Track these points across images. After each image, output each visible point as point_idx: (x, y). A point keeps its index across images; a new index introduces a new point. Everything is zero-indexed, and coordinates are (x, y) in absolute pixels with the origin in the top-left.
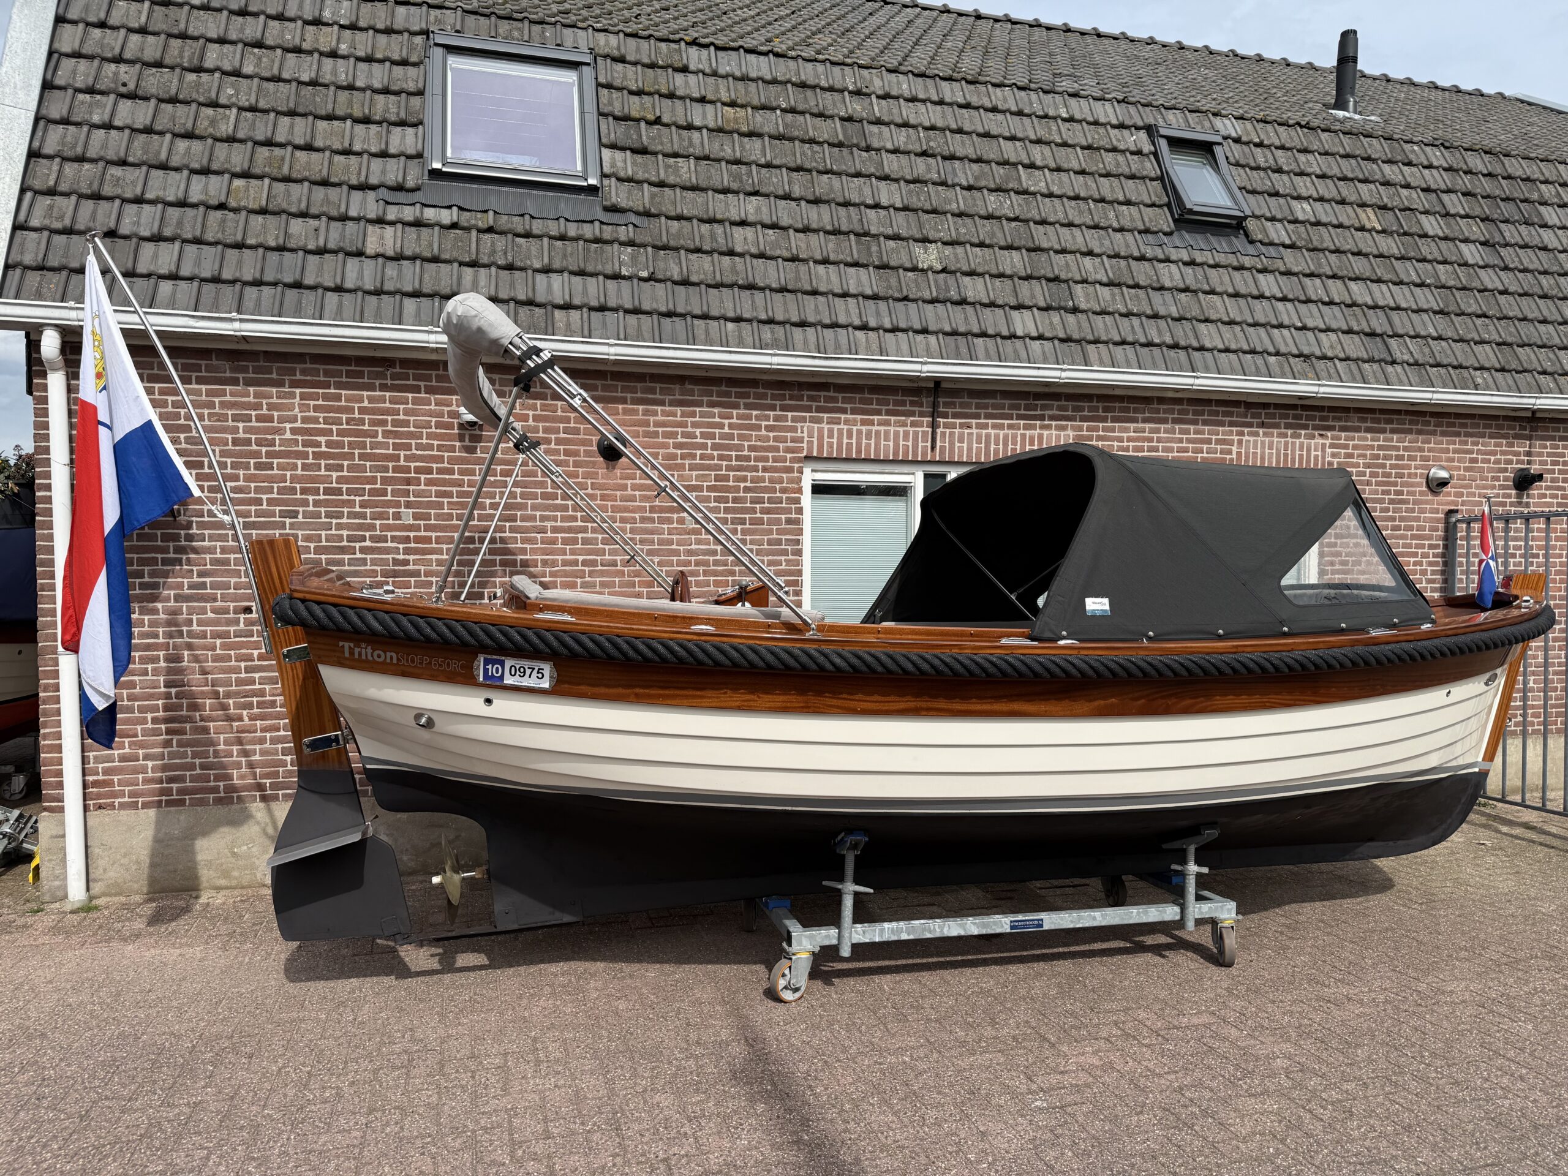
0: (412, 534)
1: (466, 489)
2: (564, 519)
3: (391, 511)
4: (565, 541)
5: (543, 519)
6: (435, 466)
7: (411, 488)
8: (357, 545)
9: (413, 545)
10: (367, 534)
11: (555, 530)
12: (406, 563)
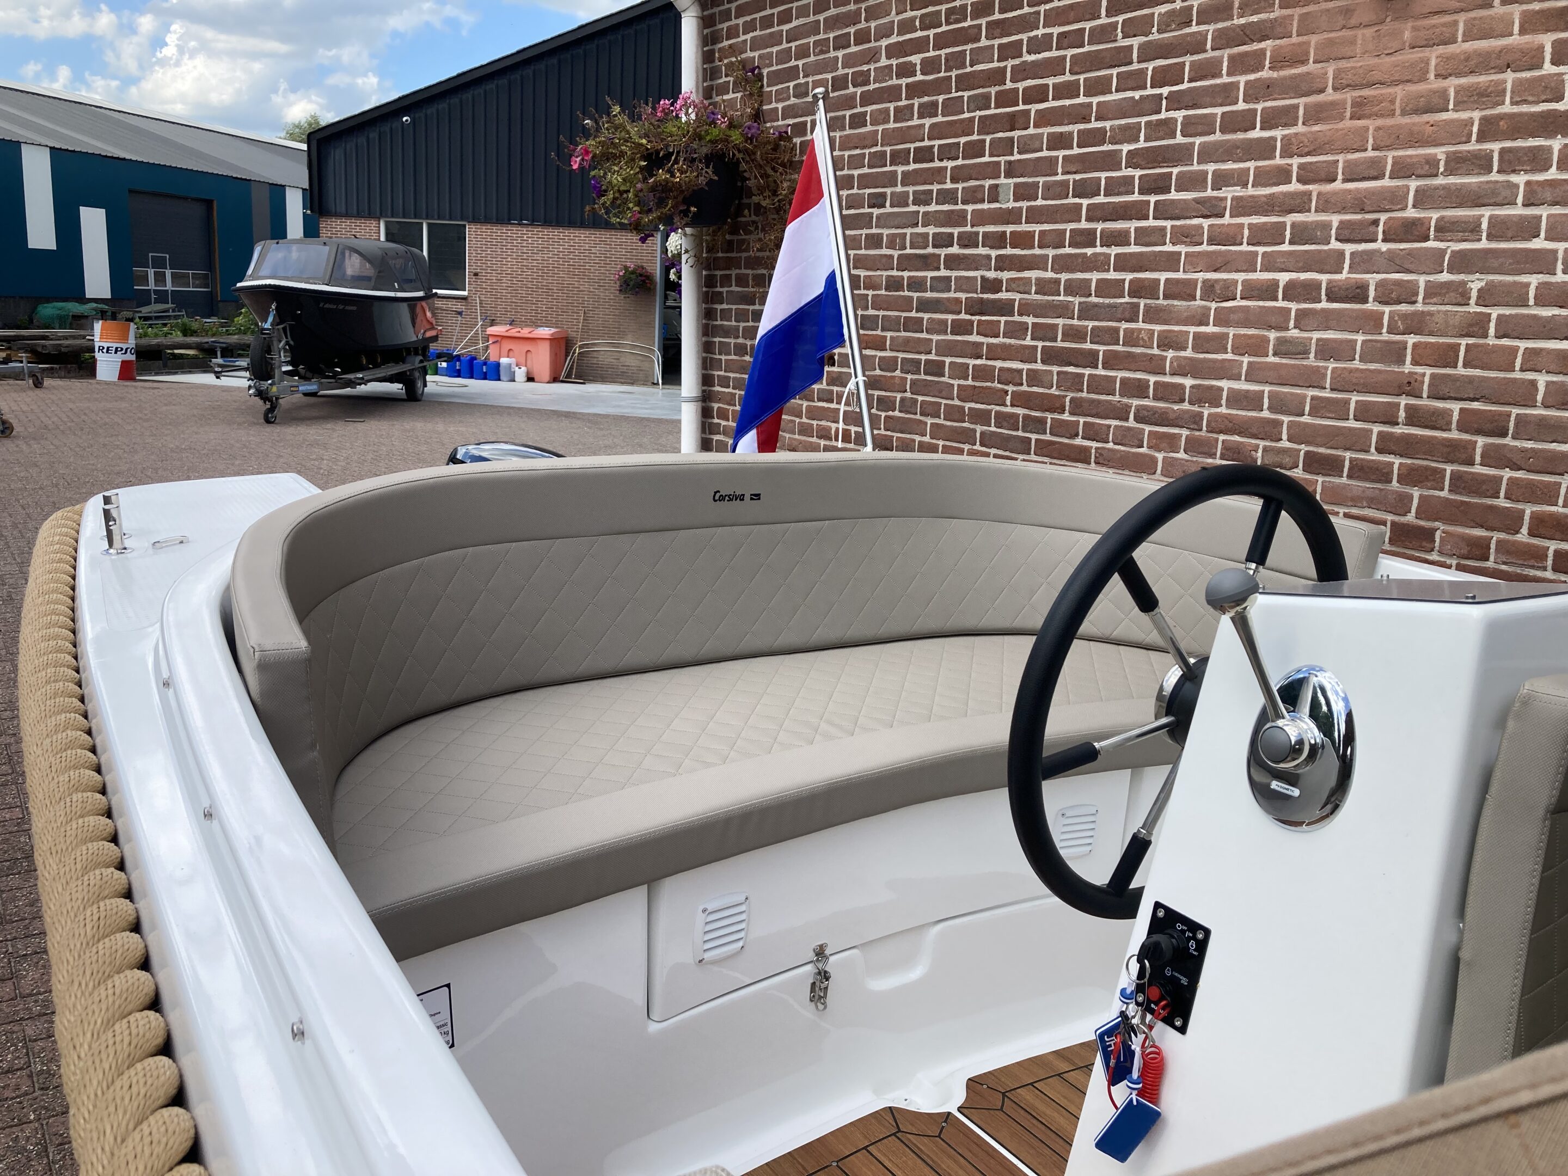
0: (1009, 229)
1: (1094, 125)
2: (1262, 178)
3: (988, 183)
4: (1260, 236)
5: (1221, 180)
6: (1050, 81)
7: (1016, 134)
8: (943, 252)
9: (1009, 251)
10: (956, 231)
11: (1242, 207)
12: (994, 286)
